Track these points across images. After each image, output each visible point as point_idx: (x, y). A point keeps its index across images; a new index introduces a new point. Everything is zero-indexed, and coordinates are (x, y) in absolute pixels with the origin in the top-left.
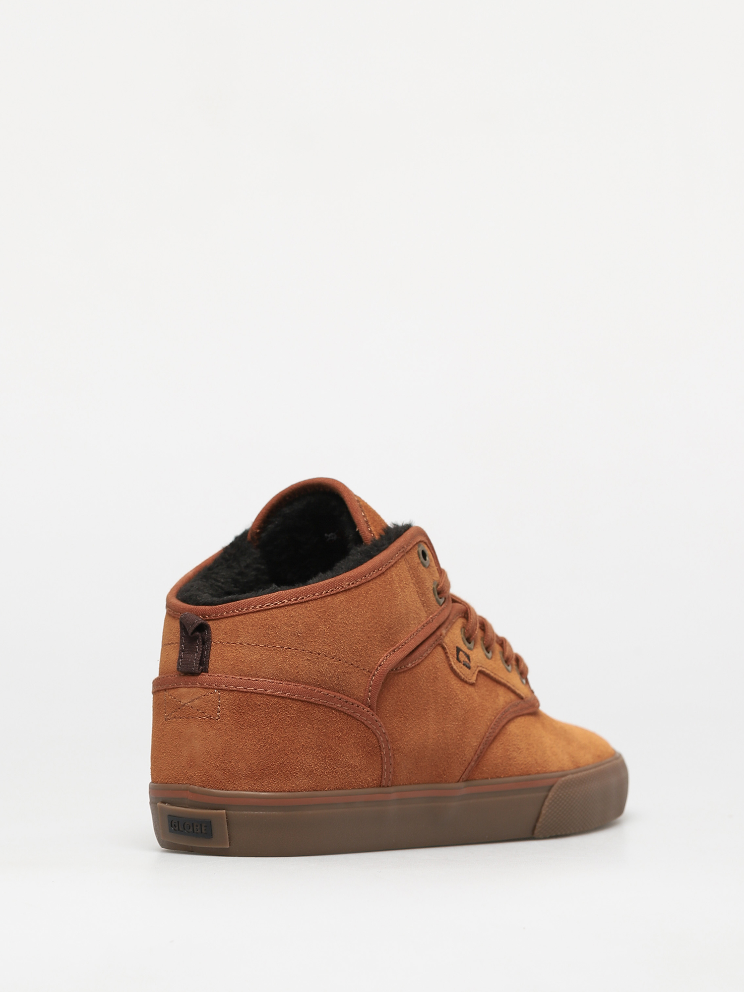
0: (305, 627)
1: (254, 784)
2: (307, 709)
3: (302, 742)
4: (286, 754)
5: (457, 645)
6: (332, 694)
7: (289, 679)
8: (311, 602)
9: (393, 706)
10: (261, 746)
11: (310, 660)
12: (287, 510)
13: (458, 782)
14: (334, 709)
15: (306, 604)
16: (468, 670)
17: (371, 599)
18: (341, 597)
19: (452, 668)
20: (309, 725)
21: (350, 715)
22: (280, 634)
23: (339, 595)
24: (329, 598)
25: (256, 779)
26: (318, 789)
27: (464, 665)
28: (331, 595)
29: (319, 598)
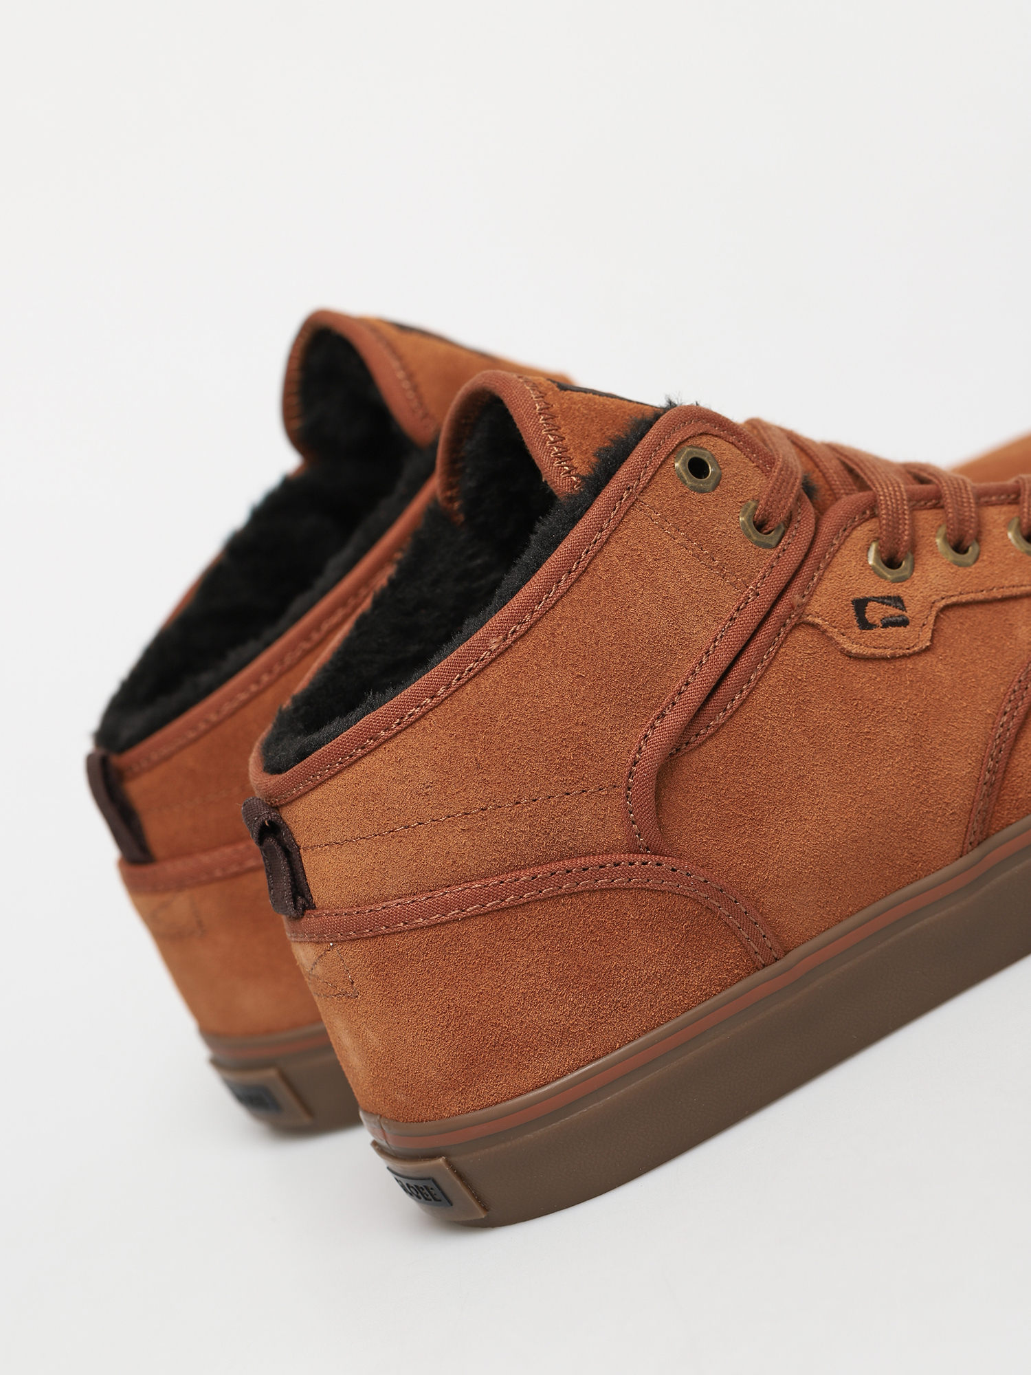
0: (434, 770)
1: (465, 1099)
2: (501, 924)
3: (518, 990)
4: (496, 1025)
5: (851, 598)
6: (541, 871)
7: (444, 882)
8: (430, 714)
9: (712, 815)
10: (443, 1027)
11: (469, 830)
12: (468, 446)
13: (961, 856)
14: (563, 895)
15: (423, 722)
16: (901, 629)
17: (567, 643)
18: (494, 673)
19: (849, 655)
20: (520, 951)
21: (606, 890)
22: (391, 803)
23: (488, 671)
24: (469, 687)
25: (463, 1089)
26: (598, 1053)
27: (885, 626)
28: (470, 680)
29: (446, 698)
